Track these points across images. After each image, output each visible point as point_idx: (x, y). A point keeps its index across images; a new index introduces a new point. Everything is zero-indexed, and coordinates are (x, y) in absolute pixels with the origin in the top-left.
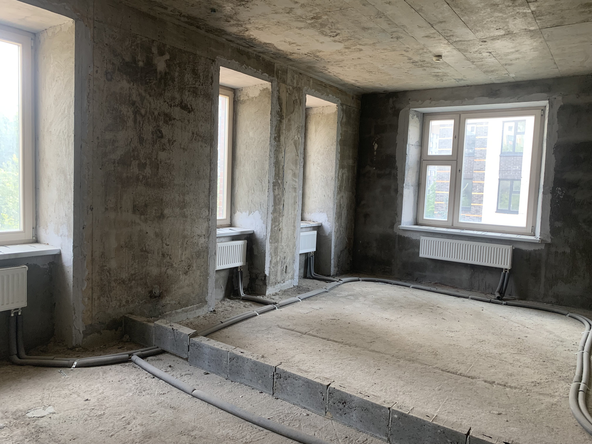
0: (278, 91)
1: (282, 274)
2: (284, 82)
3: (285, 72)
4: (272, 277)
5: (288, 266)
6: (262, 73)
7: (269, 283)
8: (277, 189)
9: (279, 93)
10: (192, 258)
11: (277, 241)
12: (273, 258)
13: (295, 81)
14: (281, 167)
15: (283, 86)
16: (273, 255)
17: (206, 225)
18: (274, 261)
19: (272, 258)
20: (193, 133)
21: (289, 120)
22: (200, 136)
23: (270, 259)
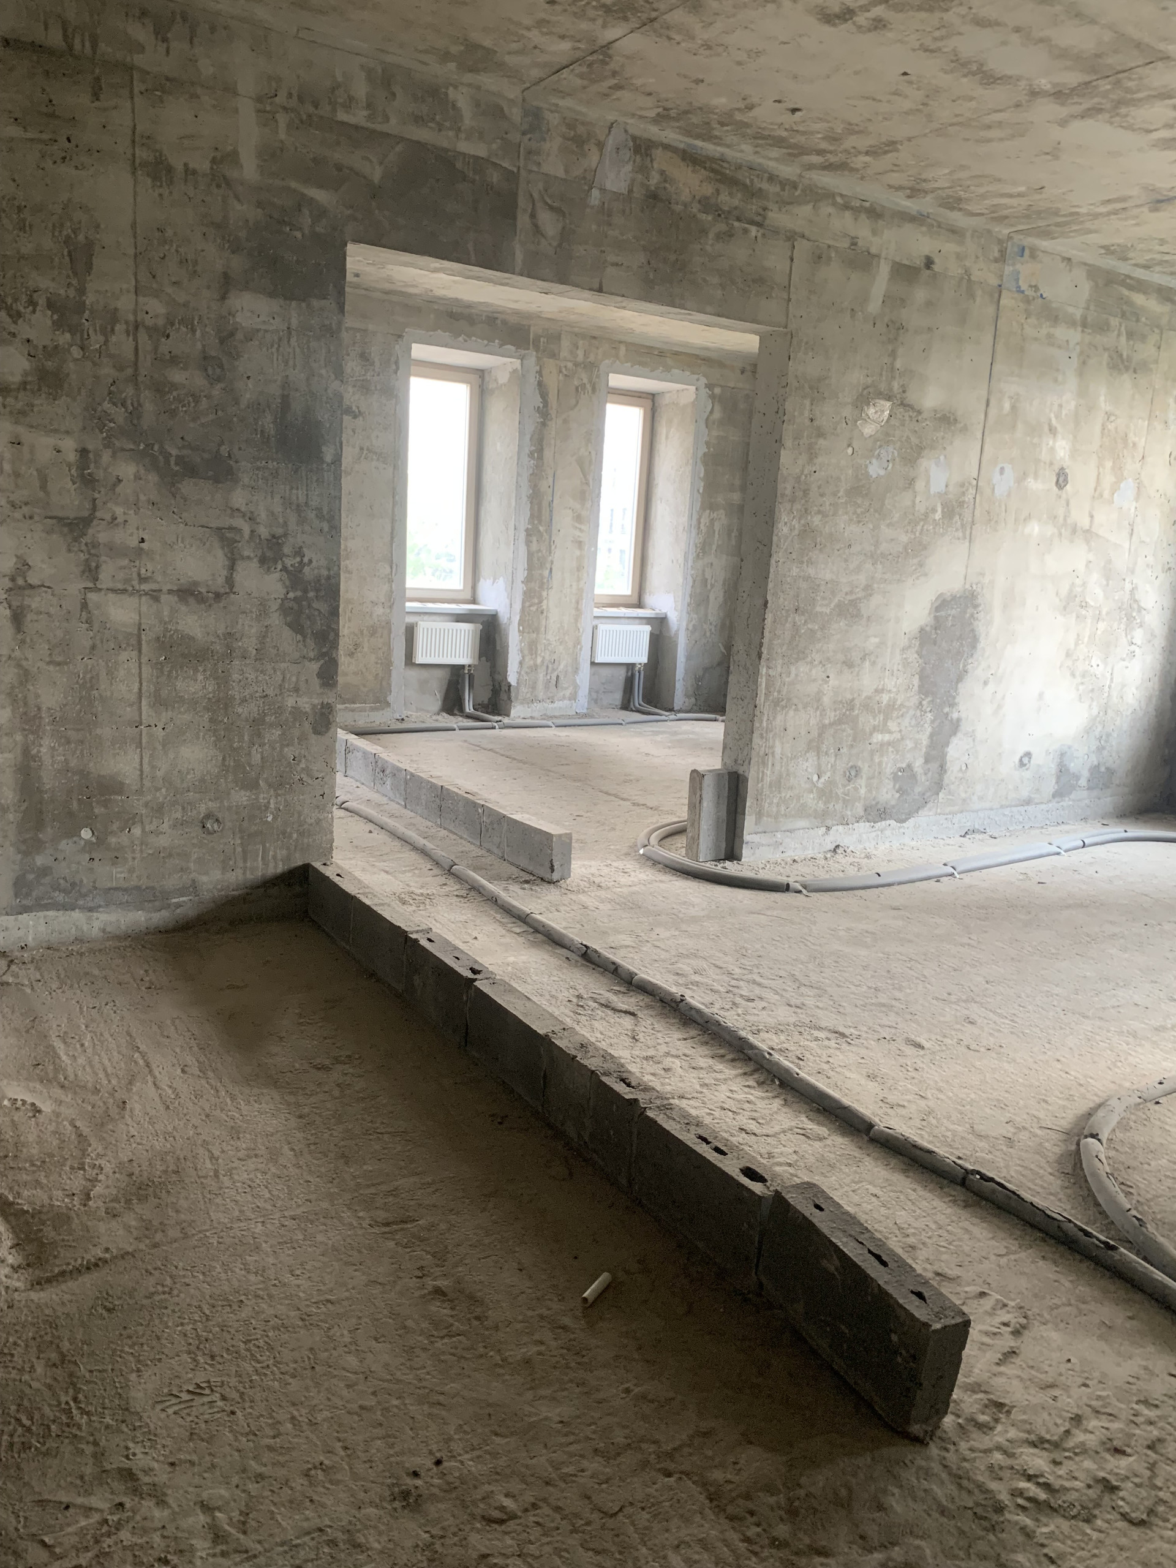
0: (540, 373)
1: (547, 686)
2: (553, 355)
3: (557, 337)
4: (524, 690)
5: (562, 678)
6: (501, 346)
7: (517, 698)
8: (535, 542)
9: (541, 375)
10: (362, 632)
11: (537, 630)
12: (527, 659)
13: (580, 353)
14: (545, 504)
15: (550, 365)
16: (526, 652)
17: (386, 587)
18: (529, 662)
19: (523, 657)
20: (362, 449)
21: (565, 421)
22: (376, 453)
23: (518, 658)
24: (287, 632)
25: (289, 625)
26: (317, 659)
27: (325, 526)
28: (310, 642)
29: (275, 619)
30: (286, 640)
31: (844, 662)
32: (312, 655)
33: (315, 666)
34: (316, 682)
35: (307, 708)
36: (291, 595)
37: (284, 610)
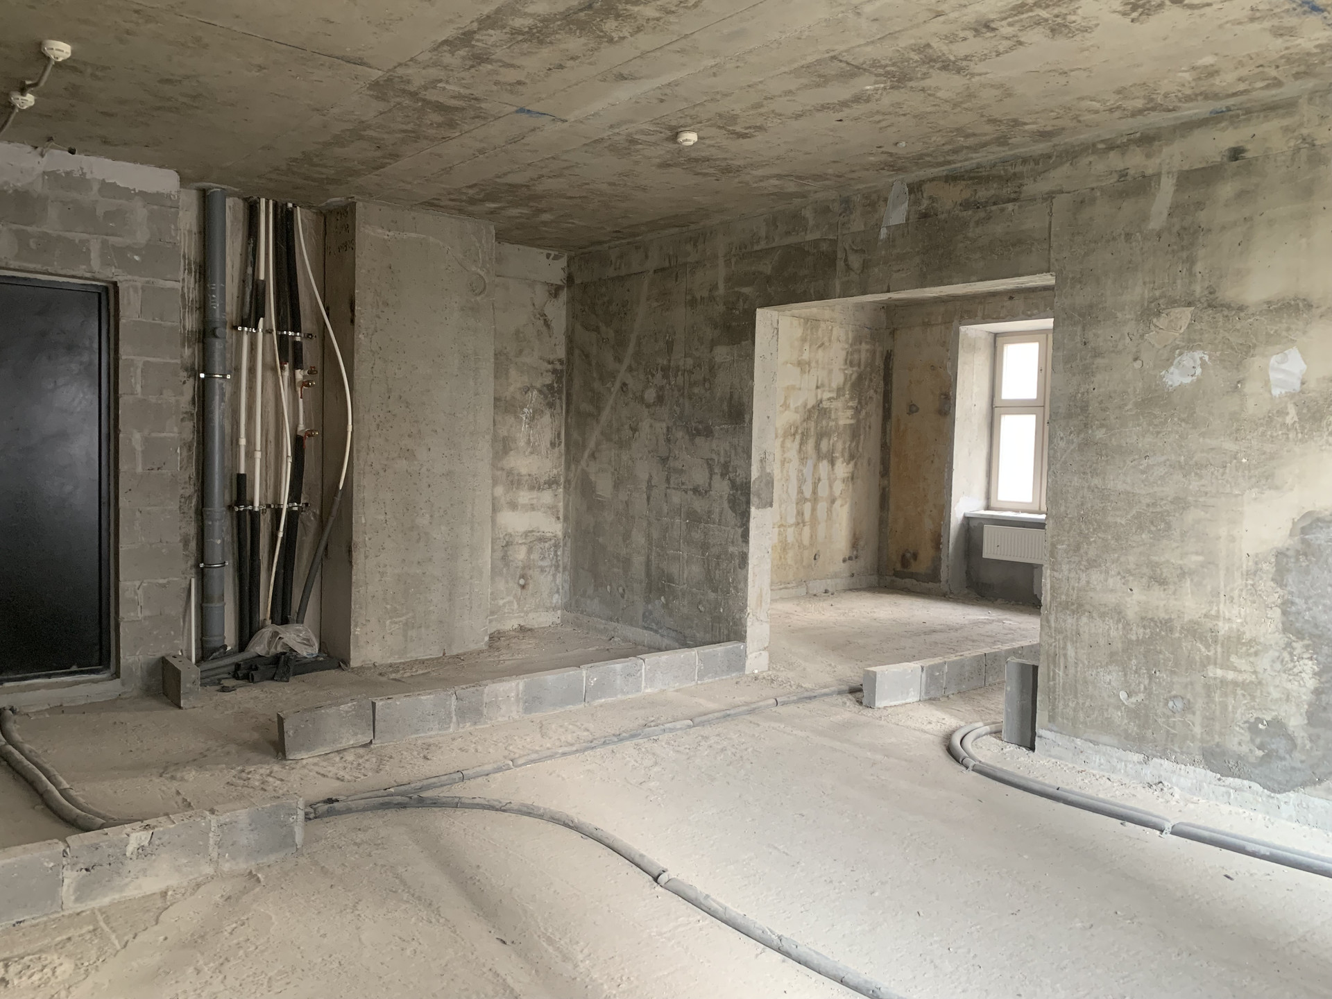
24: (730, 511)
25: (730, 508)
26: (741, 527)
27: (745, 455)
28: (738, 518)
29: (726, 505)
30: (729, 514)
31: (1151, 578)
32: (739, 524)
33: (740, 531)
34: (740, 539)
35: (737, 553)
36: (731, 492)
37: (729, 501)
